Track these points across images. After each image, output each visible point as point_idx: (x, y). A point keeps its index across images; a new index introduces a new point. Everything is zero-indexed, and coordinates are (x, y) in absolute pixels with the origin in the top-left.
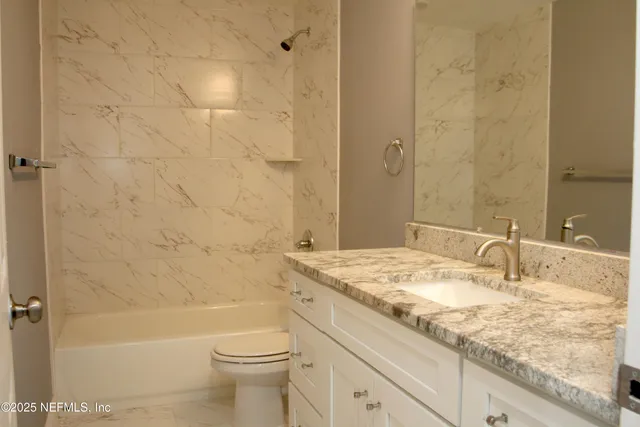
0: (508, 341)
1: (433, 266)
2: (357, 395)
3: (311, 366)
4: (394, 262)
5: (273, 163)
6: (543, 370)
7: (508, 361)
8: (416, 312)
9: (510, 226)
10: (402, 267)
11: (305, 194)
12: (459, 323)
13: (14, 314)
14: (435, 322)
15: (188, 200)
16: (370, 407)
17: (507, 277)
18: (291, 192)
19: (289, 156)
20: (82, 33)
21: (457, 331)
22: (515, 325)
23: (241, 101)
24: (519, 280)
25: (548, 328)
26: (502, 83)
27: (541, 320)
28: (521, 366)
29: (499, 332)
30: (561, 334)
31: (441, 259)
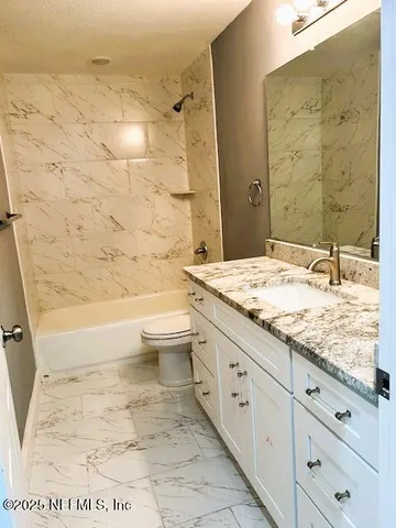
0: (318, 340)
1: (282, 273)
2: (232, 366)
3: (205, 342)
4: (256, 270)
5: (176, 196)
6: (335, 364)
7: (316, 356)
8: (262, 316)
9: (332, 248)
10: (261, 275)
11: (199, 216)
12: (289, 325)
13: (5, 338)
14: (273, 325)
15: (118, 226)
16: (240, 374)
17: (331, 283)
18: (189, 214)
19: (186, 189)
20: (28, 110)
21: (286, 332)
22: (326, 326)
23: (149, 151)
24: (340, 284)
25: (348, 329)
26: (343, 118)
27: (346, 321)
28: (323, 360)
29: (314, 333)
30: (356, 333)
31: (288, 266)
